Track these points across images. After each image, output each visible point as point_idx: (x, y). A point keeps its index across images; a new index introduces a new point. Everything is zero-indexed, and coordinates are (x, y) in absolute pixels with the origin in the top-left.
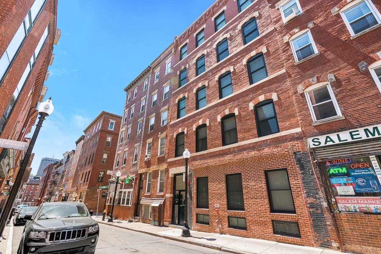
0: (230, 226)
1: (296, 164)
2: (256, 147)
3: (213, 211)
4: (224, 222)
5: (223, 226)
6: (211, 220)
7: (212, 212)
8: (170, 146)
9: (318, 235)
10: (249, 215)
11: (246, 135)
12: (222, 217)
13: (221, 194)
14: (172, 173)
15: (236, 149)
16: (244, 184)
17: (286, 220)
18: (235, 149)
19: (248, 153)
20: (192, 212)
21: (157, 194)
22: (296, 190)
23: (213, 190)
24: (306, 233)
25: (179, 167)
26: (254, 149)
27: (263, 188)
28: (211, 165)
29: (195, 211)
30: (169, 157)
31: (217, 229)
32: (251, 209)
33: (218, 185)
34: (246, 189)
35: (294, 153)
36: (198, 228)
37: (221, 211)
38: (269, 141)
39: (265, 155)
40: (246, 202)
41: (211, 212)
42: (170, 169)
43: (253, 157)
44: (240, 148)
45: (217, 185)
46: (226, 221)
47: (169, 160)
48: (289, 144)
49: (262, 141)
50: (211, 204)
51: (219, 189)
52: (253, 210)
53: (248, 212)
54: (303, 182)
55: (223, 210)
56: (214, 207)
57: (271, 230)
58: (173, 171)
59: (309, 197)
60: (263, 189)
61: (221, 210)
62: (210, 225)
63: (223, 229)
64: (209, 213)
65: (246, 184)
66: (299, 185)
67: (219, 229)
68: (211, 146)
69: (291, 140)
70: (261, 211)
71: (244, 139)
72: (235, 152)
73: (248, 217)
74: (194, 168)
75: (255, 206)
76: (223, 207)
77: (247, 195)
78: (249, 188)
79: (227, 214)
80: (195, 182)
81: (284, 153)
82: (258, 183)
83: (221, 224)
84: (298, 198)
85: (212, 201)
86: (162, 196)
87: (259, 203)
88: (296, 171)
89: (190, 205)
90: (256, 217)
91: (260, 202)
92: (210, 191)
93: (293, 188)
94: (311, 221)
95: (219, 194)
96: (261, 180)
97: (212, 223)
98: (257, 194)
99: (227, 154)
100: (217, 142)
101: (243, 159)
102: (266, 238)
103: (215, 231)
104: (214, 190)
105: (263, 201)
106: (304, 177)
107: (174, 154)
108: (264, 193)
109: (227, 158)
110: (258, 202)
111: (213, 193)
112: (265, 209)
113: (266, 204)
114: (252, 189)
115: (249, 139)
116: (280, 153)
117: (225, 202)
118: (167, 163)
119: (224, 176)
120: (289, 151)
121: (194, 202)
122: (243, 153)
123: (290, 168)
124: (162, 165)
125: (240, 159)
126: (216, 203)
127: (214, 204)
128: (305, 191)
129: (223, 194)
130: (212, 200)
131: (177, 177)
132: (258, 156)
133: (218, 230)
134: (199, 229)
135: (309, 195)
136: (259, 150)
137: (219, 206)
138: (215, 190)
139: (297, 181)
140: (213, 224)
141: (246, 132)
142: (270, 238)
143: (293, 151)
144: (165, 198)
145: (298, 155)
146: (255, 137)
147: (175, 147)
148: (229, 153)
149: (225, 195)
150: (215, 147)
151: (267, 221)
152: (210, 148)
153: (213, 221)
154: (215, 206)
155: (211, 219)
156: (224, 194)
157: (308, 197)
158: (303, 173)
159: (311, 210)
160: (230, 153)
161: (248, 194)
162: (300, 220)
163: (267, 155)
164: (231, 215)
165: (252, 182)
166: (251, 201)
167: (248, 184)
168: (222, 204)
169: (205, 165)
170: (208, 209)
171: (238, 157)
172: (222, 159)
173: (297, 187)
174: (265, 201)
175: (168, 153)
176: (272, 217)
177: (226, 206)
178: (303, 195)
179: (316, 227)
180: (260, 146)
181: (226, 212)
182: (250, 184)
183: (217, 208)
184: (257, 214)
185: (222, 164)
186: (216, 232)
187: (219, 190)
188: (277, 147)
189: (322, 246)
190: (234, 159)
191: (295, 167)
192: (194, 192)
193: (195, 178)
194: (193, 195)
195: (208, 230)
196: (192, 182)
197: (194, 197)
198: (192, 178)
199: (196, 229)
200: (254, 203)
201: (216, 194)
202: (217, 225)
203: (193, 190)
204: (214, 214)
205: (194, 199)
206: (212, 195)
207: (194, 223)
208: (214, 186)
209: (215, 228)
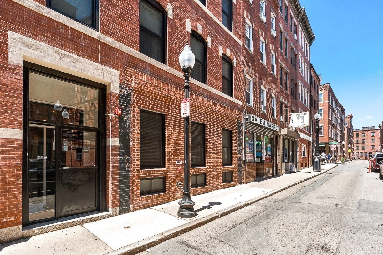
1: (237, 129)
3: (172, 170)
6: (170, 184)
7: (172, 173)
9: (239, 178)
14: (31, 57)
15: (205, 93)
16: (208, 138)
18: (204, 91)
19: (214, 104)
20: (130, 177)
23: (174, 140)
24: (235, 178)
26: (218, 103)
28: (174, 96)
29: (137, 175)
31: (178, 194)
32: (211, 164)
33: (181, 133)
34: (210, 144)
36: (145, 202)
37: (183, 169)
38: (228, 101)
40: (208, 158)
41: (169, 173)
44: (209, 94)
48: (237, 112)
49: (225, 98)
50: (170, 160)
52: (213, 165)
53: (210, 167)
54: (238, 143)
56: (175, 164)
57: (222, 181)
59: (239, 154)
60: (221, 145)
62: (168, 192)
64: (167, 175)
65: (210, 138)
67: (180, 193)
70: (218, 165)
71: (212, 85)
72: (203, 95)
75: (214, 161)
85: (172, 156)
88: (237, 134)
89: (125, 163)
90: (214, 172)
92: (168, 140)
94: (238, 170)
95: (182, 146)
97: (171, 188)
98: (217, 149)
99: (195, 93)
102: (218, 188)
103: (175, 197)
104: (176, 140)
105: (219, 157)
108: (221, 149)
110: (216, 157)
111: (174, 144)
112: (220, 164)
113: (221, 159)
114: (214, 144)
115: (216, 88)
116: (233, 117)
121: (135, 157)
122: (211, 101)
125: (208, 108)
126: (178, 158)
127: (175, 160)
128: (238, 150)
130: (172, 154)
132: (222, 112)
134: (146, 204)
137: (181, 163)
140: (172, 190)
141: (215, 79)
142: (221, 187)
143: (238, 118)
145: (239, 122)
146: (221, 91)
151: (220, 174)
153: (172, 184)
154: (177, 163)
155: (169, 182)
158: (239, 137)
159: (239, 162)
160: (199, 94)
161: (211, 149)
162: (234, 170)
164: (195, 173)
169: (164, 91)
170: (165, 169)
171: (207, 104)
173: (236, 147)
176: (223, 170)
178: (237, 152)
179: (239, 173)
183: (179, 166)
184: (215, 168)
186: (176, 198)
187: (182, 140)
189: (239, 184)
192: (135, 138)
193: (138, 108)
194: (131, 143)
195: (164, 201)
196: (131, 116)
197: (134, 147)
198: (129, 104)
199: (141, 206)
200: (214, 158)
201: (178, 146)
202: (178, 189)
203: (134, 132)
204: (175, 175)
205: (134, 152)
206: (173, 147)
207: (137, 197)
208: (177, 133)
209: (175, 194)
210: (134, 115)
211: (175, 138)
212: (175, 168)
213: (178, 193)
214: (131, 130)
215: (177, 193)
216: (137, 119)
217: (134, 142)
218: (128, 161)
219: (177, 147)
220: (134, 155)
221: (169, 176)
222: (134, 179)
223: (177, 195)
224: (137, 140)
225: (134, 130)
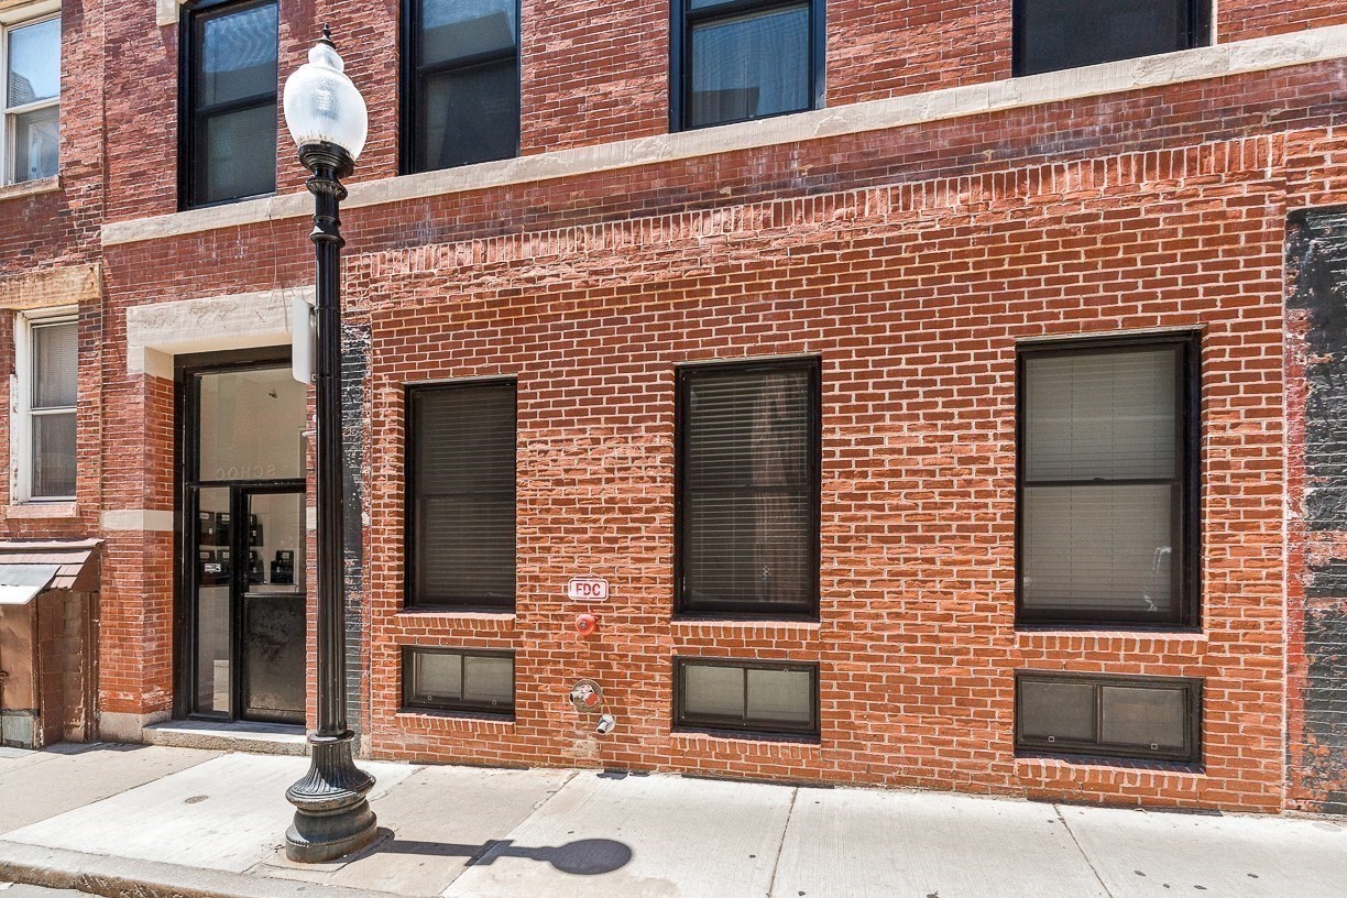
0: (684, 720)
1: (1292, 303)
2: (988, 153)
3: (548, 626)
4: (641, 694)
5: (628, 720)
6: (534, 688)
7: (544, 636)
8: (120, 106)
9: (1324, 749)
10: (852, 647)
11: (912, 46)
12: (627, 666)
13: (623, 510)
14: (156, 344)
15: (795, 166)
16: (837, 436)
17: (1122, 668)
18: (788, 160)
19: (902, 201)
21: (12, 512)
22: (1243, 485)
23: (559, 483)
24: (1243, 740)
25: (224, 298)
26: (960, 172)
27: (991, 465)
28: (548, 282)
29: (389, 630)
30: (108, 207)
31: (580, 741)
32: (868, 610)
33: (602, 446)
34: (850, 475)
35: (1298, 219)
36: (416, 739)
37: (616, 626)
38: (1106, 109)
39: (1058, 220)
40: (836, 565)
41: (530, 635)
42: (133, 312)
43: (952, 236)
44: (837, 159)
45: (596, 441)
46: (658, 690)
47: (113, 232)
48: (1273, 147)
49: (1050, 105)
50: (535, 578)
51: (617, 475)
52: (884, 612)
53: (849, 626)
54: (1313, 428)
55: (635, 620)
56: (566, 599)
57: (1002, 735)
58: (166, 329)
59: (1327, 526)
60: (993, 472)
61: (622, 620)
62: (522, 722)
63: (627, 739)
64: (521, 644)
65: (853, 437)
66: (1273, 452)
67: (592, 741)
68: (554, 123)
69: (1293, 118)
70: (948, 618)
71: (883, 80)
72: (783, 187)
73: (836, 657)
74: (380, 306)
75: (903, 589)
76: (643, 601)
77: (852, 519)
78: (870, 470)
79: (667, 645)
80: (391, 417)
81: (1222, 215)
82: (956, 434)
83: (614, 711)
84: (1242, 536)
85: (543, 560)
86: (66, 530)
87: (938, 566)
88: (1278, 350)
90: (900, 659)
91: (945, 563)
92: (526, 487)
93: (1225, 465)
94: (1302, 673)
95: (608, 510)
96: (985, 414)
97: (540, 706)
98: (936, 506)
99: (708, 201)
100: (616, 89)
101: (858, 244)
102: (955, 782)
103: (564, 754)
104: (572, 482)
105: (973, 557)
106: (1328, 393)
107: (169, 180)
108: (990, 501)
109: (709, 231)
110: (931, 561)
111: (555, 502)
112: (978, 608)
113: (996, 574)
114: (897, 473)
115: (931, 81)
116: (1185, 212)
117: (660, 565)
118: (92, 256)
119: (664, 378)
120: (1260, 200)
121: (379, 568)
122: (862, 195)
123: (1235, 328)
124: (36, 270)
125: (826, 247)
126: (581, 570)
127: (566, 579)
128: (1308, 491)
129: (645, 506)
130: (548, 550)
131: (210, 382)
132: (997, 228)
133: (587, 746)
134: (422, 748)
135: (1327, 513)
136: (1006, 185)
137: (603, 595)
138: (577, 477)
139: (1264, 422)
140: (543, 715)
141: (915, 24)
142: (988, 778)
143: (1292, 201)
144: (91, 542)
145: (1319, 233)
146: (988, 73)
147: (173, 118)
148: (727, 190)
149: (663, 520)
150: (597, 134)
151: (983, 682)
152: (548, 141)
153: (547, 689)
154: (572, 594)
155: (530, 678)
156: (657, 510)
157: (1316, 527)
158: (1324, 370)
159: (1320, 607)
160: (742, 194)
161: (859, 508)
162: (1223, 669)
163: (1070, 220)
164: (707, 651)
165: (905, 424)
166: (876, 559)
167: (872, 435)
168: (638, 580)
169: (493, 279)
170: (512, 616)
171: (814, 229)
172: (657, 237)
173: (1257, 465)
174: (989, 556)
175: (104, 167)
176: (1025, 654)
177: (663, 593)
178: (1288, 514)
179: (1325, 705)
180: (1024, 146)
181: (661, 630)
182: (886, 436)
183: (583, 609)
184: (913, 639)
185: (659, 276)
186: (570, 761)
187: (609, 481)
188: (1170, 166)
189: (1329, 810)
190: (774, 245)
191: (1278, 324)
192: (381, 497)
193: (393, 386)
194: (366, 519)
195: (503, 755)
196: (367, 421)
197: (376, 532)
198: (359, 383)
199: (398, 747)
200: (903, 567)
201: (584, 511)
202: (582, 718)
203: (375, 478)
204: (563, 650)
205: (375, 550)
206: (550, 517)
207: (385, 713)
208: (574, 448)
209: (560, 738)
210: (377, 415)
211: (563, 476)
212: (562, 617)
213: (584, 737)
214: (366, 470)
215: (571, 735)
216: (387, 427)
217: (376, 514)
218: (356, 580)
219: (576, 517)
220: (378, 559)
221: (526, 648)
222: (377, 643)
223: (575, 748)
224: (386, 506)
225: (377, 469)
